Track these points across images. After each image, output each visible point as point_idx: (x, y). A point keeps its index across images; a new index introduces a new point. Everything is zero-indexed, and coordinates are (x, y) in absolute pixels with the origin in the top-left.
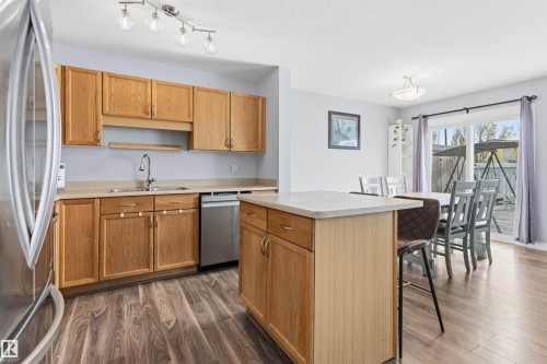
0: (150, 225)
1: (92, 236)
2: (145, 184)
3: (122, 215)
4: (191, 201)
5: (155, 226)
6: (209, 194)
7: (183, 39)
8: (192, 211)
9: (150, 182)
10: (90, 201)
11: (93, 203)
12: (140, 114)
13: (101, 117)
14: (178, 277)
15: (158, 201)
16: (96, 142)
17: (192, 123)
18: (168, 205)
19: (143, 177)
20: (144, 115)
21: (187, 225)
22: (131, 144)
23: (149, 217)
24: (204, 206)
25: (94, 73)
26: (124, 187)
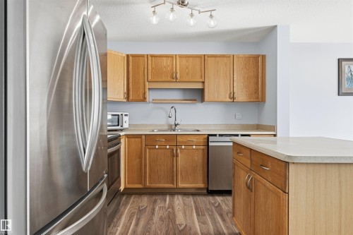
0: (174, 155)
1: (140, 158)
2: (173, 127)
3: (157, 147)
4: (202, 140)
5: (177, 156)
6: (215, 135)
7: (192, 22)
8: (202, 147)
9: (176, 125)
10: (139, 136)
11: (141, 138)
12: (169, 79)
13: (147, 83)
14: (193, 194)
15: (179, 139)
16: (144, 100)
17: (203, 82)
18: (185, 142)
19: (172, 121)
20: (171, 79)
21: (199, 158)
22: (165, 100)
23: (173, 149)
24: (210, 144)
25: (143, 56)
26: (160, 128)
